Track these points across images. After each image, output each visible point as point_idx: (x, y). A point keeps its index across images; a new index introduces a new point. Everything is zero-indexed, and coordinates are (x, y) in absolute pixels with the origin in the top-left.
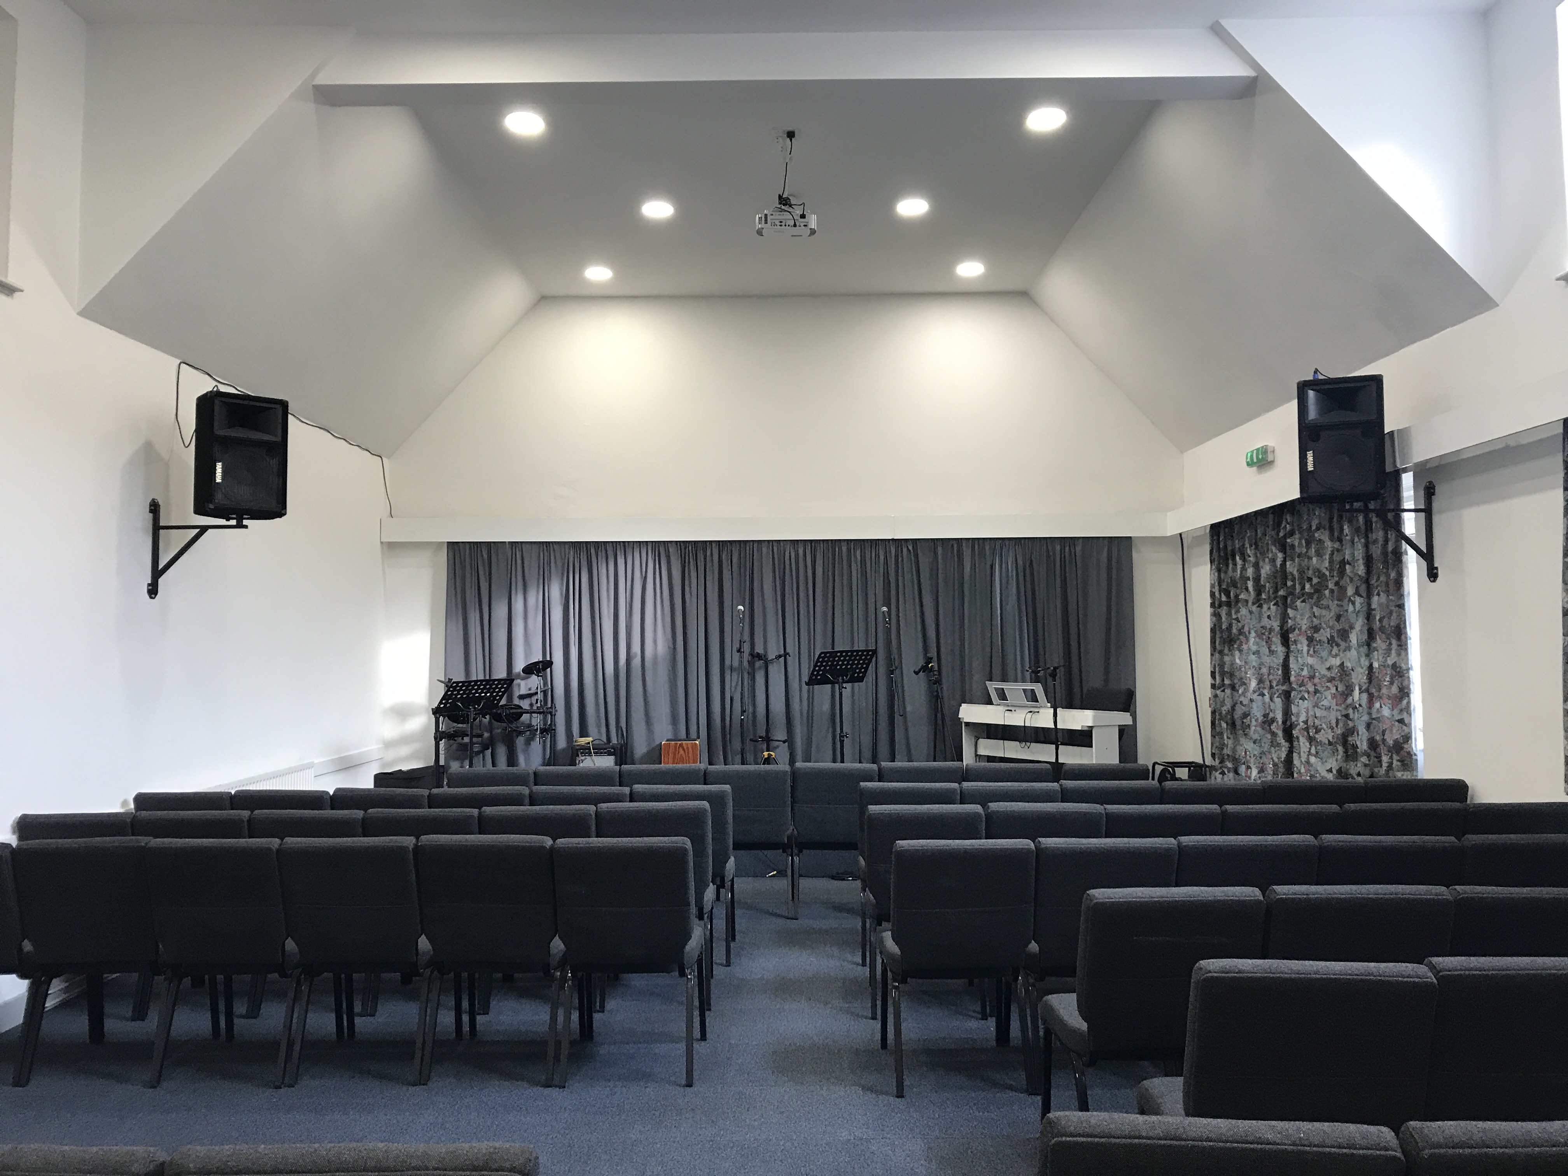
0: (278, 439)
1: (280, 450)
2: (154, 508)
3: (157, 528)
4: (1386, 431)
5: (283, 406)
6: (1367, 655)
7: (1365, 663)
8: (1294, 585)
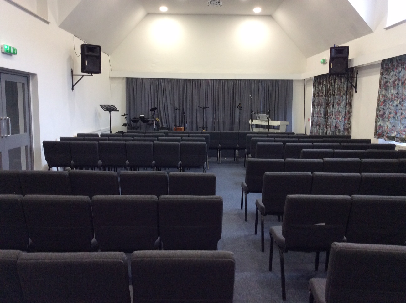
0: (99, 55)
1: (99, 58)
2: (72, 71)
3: (72, 75)
4: (349, 59)
5: (100, 47)
6: (345, 109)
7: (344, 111)
8: (331, 92)
